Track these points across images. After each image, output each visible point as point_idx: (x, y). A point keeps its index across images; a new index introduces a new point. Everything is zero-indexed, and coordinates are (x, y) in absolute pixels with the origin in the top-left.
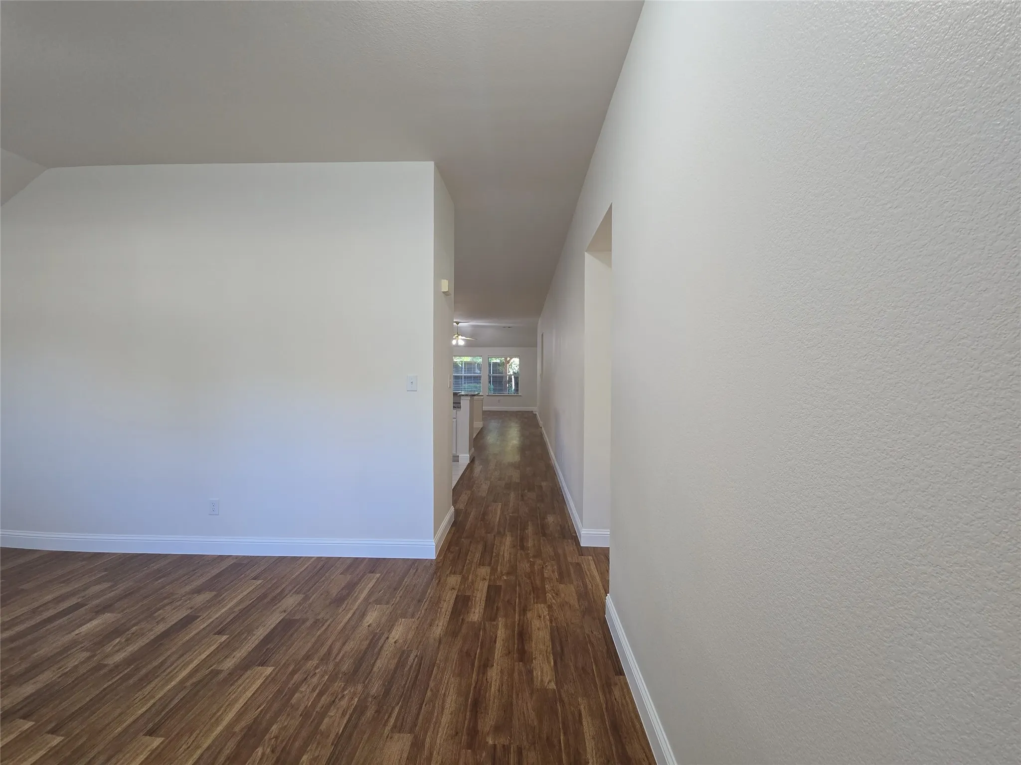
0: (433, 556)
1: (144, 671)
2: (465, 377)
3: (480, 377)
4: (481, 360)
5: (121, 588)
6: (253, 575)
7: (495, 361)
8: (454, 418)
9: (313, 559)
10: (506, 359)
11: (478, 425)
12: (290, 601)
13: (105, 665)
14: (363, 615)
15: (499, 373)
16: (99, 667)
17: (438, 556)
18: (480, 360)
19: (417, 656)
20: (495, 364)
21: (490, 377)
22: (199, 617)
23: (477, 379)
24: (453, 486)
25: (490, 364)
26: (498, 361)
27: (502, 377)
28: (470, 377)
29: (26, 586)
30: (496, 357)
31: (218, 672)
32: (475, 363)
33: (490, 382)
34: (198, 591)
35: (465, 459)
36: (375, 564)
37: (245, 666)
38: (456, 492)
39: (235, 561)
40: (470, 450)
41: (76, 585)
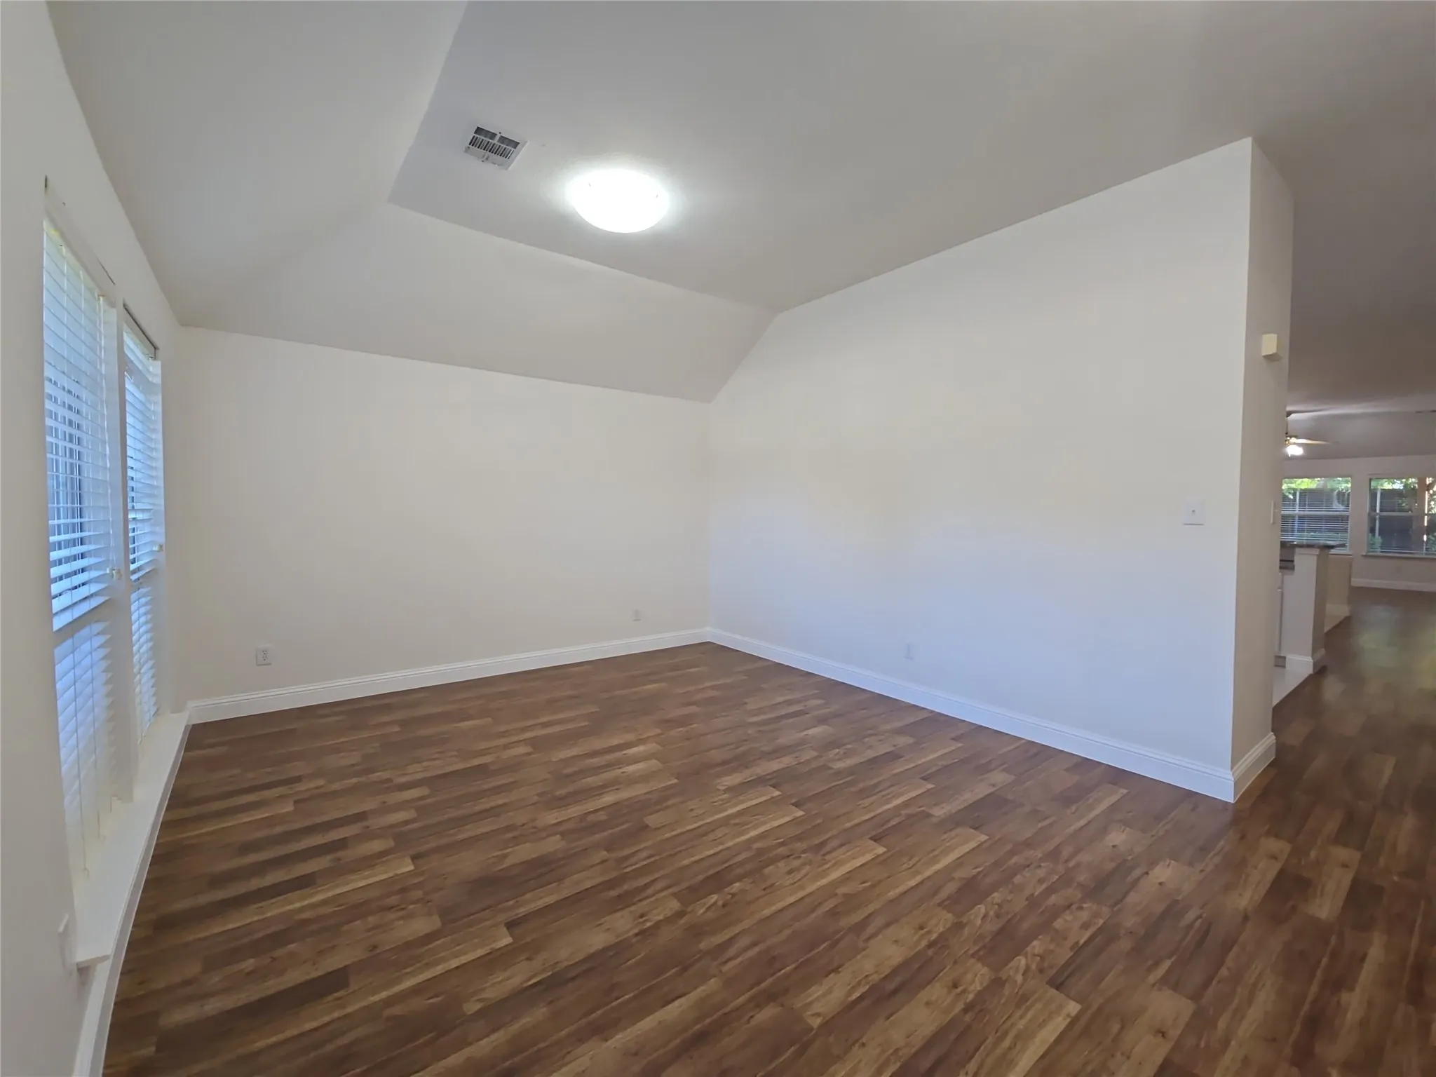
0: (1230, 798)
1: (861, 785)
2: (1302, 518)
3: (1344, 519)
4: (1349, 485)
5: (834, 708)
6: (954, 735)
7: (1387, 486)
8: (1279, 588)
9: (1023, 741)
10: (1421, 481)
11: (1338, 610)
12: (1000, 778)
13: (831, 768)
14: (1104, 831)
15: (1400, 511)
16: (825, 767)
17: (1242, 799)
18: (1344, 485)
19: (1200, 917)
20: (1385, 493)
21: (1372, 520)
22: (902, 757)
23: (1337, 523)
24: (1275, 701)
25: (1373, 494)
26: (1398, 485)
27: (1410, 519)
28: (1317, 519)
29: (764, 686)
30: (1391, 477)
31: (929, 815)
32: (1333, 490)
33: (1372, 530)
34: (900, 732)
35: (1301, 665)
36: (1118, 776)
37: (954, 821)
38: (1282, 714)
39: (930, 715)
40: (1314, 651)
41: (798, 695)
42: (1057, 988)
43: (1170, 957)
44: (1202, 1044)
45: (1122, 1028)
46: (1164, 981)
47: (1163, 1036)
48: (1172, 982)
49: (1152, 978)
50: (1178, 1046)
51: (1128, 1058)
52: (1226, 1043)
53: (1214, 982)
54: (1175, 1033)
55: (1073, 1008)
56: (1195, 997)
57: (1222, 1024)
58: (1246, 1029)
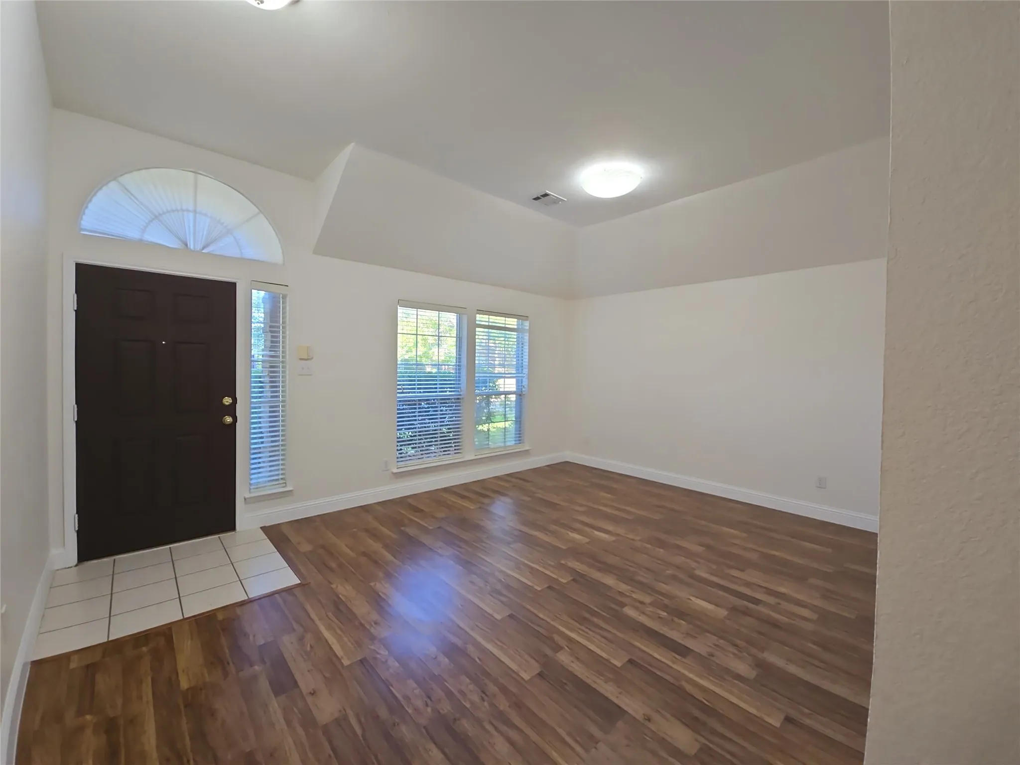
42: (360, 660)
43: (363, 736)
44: (295, 709)
45: (324, 676)
46: (345, 718)
47: (311, 693)
48: (341, 721)
49: (351, 714)
50: (303, 698)
51: (309, 671)
52: (289, 723)
53: (331, 753)
54: (309, 700)
55: (346, 662)
56: (326, 729)
57: (300, 731)
58: (289, 742)
